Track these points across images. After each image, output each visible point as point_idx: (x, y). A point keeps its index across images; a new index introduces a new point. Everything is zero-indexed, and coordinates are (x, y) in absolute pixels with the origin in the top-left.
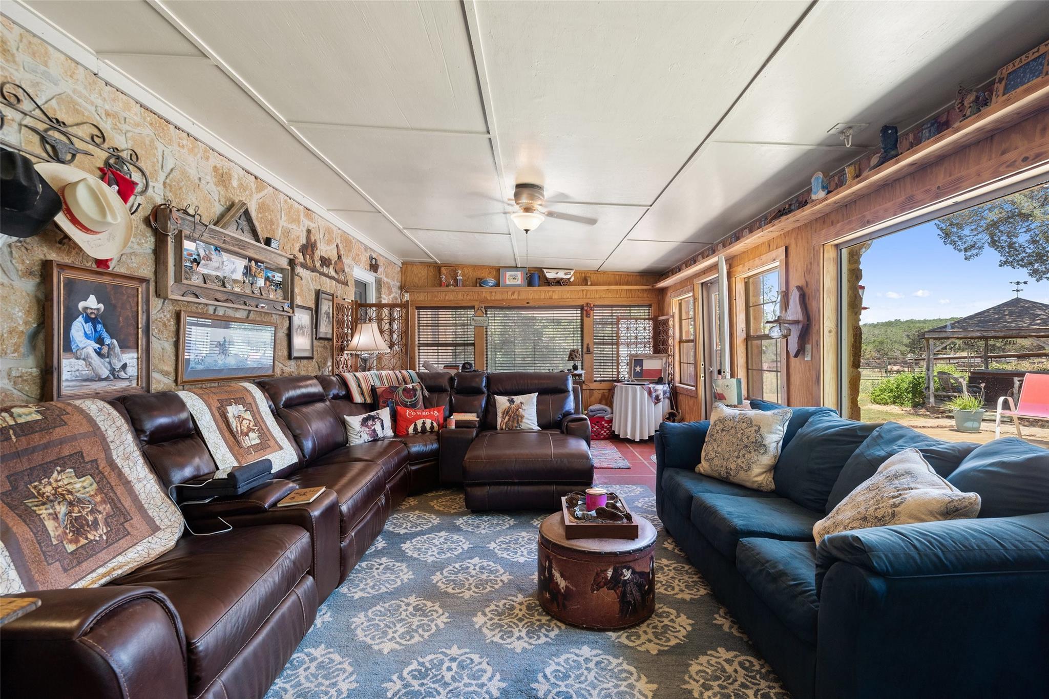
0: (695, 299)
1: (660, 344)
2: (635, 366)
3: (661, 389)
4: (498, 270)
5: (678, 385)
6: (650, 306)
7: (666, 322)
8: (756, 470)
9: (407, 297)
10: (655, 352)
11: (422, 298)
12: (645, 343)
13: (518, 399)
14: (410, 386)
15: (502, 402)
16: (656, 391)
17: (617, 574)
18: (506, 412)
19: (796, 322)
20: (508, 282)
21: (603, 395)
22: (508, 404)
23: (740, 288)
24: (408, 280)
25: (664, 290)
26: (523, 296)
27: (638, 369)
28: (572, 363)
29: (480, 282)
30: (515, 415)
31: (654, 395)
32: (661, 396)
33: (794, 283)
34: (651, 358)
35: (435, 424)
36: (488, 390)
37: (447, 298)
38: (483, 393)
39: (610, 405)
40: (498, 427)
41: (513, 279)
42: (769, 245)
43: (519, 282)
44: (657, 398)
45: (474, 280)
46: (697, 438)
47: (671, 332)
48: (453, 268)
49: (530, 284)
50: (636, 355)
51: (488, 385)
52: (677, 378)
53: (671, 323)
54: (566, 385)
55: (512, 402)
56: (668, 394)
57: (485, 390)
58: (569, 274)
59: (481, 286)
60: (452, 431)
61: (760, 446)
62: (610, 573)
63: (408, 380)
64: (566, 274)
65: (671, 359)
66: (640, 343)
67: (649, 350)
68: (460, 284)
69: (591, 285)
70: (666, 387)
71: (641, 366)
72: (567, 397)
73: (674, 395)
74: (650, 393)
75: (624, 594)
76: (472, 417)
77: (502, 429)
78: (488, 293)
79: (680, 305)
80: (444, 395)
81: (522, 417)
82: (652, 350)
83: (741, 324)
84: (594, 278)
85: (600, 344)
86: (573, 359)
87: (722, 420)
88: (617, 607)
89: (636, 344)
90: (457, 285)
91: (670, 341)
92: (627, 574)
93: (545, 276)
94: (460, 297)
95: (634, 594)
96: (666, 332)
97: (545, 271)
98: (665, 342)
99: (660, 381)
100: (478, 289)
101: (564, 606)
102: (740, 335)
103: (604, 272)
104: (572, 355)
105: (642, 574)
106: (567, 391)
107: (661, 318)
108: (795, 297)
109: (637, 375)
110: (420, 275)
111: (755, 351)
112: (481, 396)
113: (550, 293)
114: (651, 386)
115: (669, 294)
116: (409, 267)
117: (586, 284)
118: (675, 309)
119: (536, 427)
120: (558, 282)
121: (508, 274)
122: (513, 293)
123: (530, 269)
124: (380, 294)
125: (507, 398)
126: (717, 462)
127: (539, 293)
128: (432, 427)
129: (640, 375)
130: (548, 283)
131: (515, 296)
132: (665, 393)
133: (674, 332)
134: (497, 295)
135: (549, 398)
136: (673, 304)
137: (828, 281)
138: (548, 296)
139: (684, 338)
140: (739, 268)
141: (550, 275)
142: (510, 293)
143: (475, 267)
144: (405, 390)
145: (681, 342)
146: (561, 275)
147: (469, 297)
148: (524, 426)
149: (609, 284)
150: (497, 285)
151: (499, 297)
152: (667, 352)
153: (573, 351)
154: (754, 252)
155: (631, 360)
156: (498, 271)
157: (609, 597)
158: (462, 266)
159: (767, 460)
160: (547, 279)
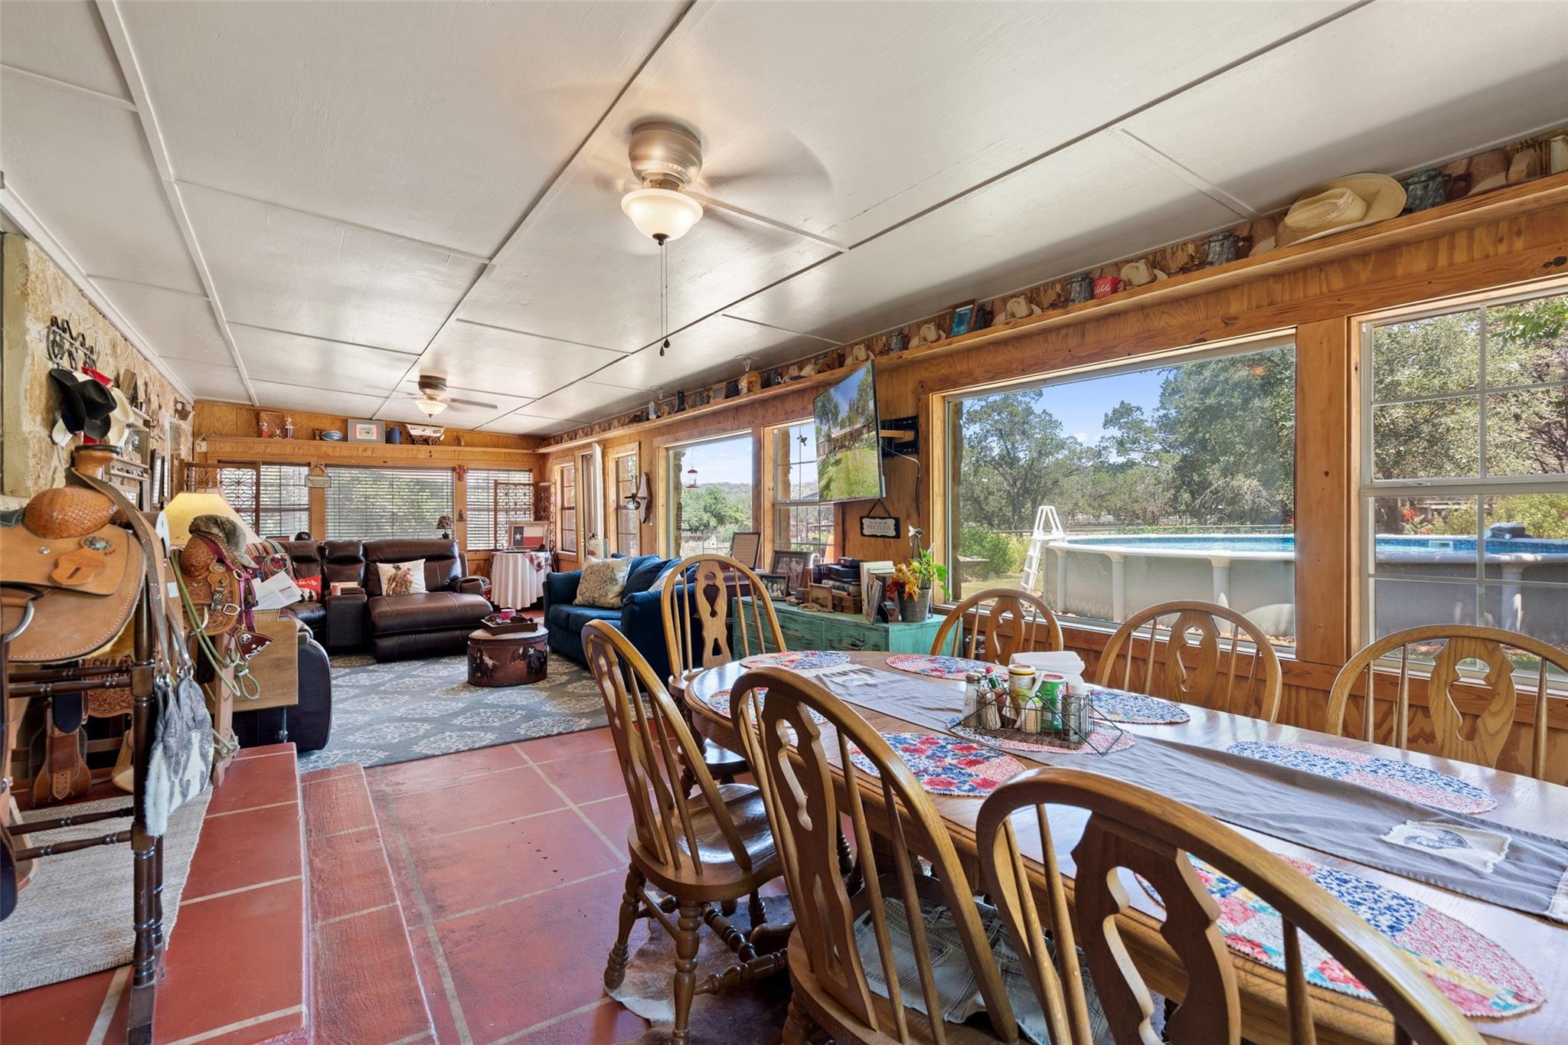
0: (576, 470)
1: (540, 510)
2: (515, 534)
3: (543, 556)
4: (345, 421)
5: (559, 551)
6: (530, 471)
7: (547, 489)
8: (611, 595)
9: (203, 447)
10: (536, 519)
11: (227, 449)
12: (525, 510)
13: (404, 566)
14: (278, 556)
15: (386, 570)
16: (538, 558)
17: (526, 651)
18: (393, 579)
19: (644, 498)
20: (358, 437)
21: (478, 566)
22: (394, 571)
23: (611, 466)
24: (205, 424)
25: (545, 456)
26: (378, 454)
27: (518, 537)
28: (442, 532)
29: (318, 435)
30: (402, 582)
31: (536, 562)
32: (543, 564)
33: (644, 470)
34: (532, 525)
35: (314, 594)
36: (366, 558)
37: (268, 451)
38: (361, 561)
39: (488, 575)
40: (384, 593)
41: (367, 434)
42: (630, 438)
43: (374, 437)
44: (539, 566)
45: (310, 431)
46: (574, 581)
47: (552, 499)
48: (279, 415)
49: (389, 439)
50: (516, 522)
51: (365, 554)
52: (559, 545)
53: (552, 490)
54: (452, 552)
55: (398, 568)
56: (550, 561)
57: (362, 558)
58: (439, 431)
59: (321, 439)
60: (338, 598)
61: (613, 580)
62: (521, 651)
63: (270, 550)
64: (434, 432)
65: (552, 526)
66: (520, 510)
67: (529, 517)
68: (290, 433)
69: (466, 445)
70: (548, 555)
71: (522, 533)
72: (453, 563)
73: (556, 562)
74: (532, 560)
75: (529, 663)
76: (354, 585)
77: (388, 595)
78: (331, 447)
79: (562, 471)
80: (313, 566)
81: (411, 582)
82: (533, 516)
83: (612, 496)
84: (468, 438)
85: (474, 510)
86: (443, 527)
87: (591, 567)
88: (525, 671)
89: (515, 510)
90: (286, 436)
91: (552, 508)
92: (532, 651)
93: (408, 433)
94: (288, 450)
95: (535, 663)
96: (548, 499)
97: (409, 427)
98: (546, 509)
99: (542, 548)
100: (317, 442)
101: (492, 676)
102: (612, 505)
103: (480, 432)
104: (442, 523)
105: (540, 651)
106: (453, 557)
107: (542, 484)
108: (644, 479)
109: (517, 543)
110: (224, 419)
111: (624, 518)
112: (359, 565)
113: (414, 452)
114: (533, 553)
115: (551, 460)
116: (206, 408)
117: (459, 444)
118: (556, 476)
119: (424, 590)
120: (426, 441)
121: (359, 426)
122: (365, 450)
123: (387, 423)
124: (179, 444)
125: (391, 565)
126: (587, 594)
127: (399, 451)
128: (311, 597)
129: (521, 543)
130: (412, 440)
131: (369, 453)
132: (546, 560)
133: (556, 499)
134: (343, 451)
135: (435, 564)
136: (555, 471)
137: (661, 472)
138: (411, 455)
139: (566, 505)
140: (611, 450)
141: (415, 432)
142: (360, 450)
143: (311, 415)
144: (273, 560)
145: (563, 508)
146: (428, 432)
147: (301, 451)
148: (412, 591)
149: (486, 446)
150: (345, 438)
151: (345, 453)
152: (548, 519)
153: (444, 518)
154: (620, 441)
155: (510, 528)
156: (344, 423)
157: (520, 665)
158: (293, 413)
159: (617, 589)
160: (410, 436)
